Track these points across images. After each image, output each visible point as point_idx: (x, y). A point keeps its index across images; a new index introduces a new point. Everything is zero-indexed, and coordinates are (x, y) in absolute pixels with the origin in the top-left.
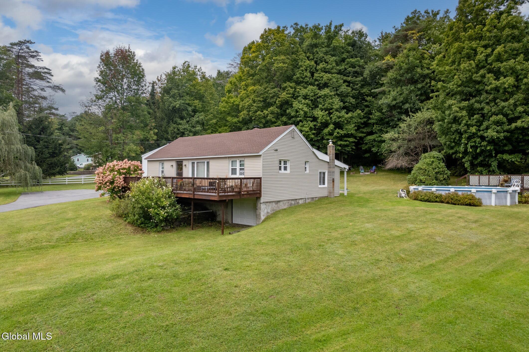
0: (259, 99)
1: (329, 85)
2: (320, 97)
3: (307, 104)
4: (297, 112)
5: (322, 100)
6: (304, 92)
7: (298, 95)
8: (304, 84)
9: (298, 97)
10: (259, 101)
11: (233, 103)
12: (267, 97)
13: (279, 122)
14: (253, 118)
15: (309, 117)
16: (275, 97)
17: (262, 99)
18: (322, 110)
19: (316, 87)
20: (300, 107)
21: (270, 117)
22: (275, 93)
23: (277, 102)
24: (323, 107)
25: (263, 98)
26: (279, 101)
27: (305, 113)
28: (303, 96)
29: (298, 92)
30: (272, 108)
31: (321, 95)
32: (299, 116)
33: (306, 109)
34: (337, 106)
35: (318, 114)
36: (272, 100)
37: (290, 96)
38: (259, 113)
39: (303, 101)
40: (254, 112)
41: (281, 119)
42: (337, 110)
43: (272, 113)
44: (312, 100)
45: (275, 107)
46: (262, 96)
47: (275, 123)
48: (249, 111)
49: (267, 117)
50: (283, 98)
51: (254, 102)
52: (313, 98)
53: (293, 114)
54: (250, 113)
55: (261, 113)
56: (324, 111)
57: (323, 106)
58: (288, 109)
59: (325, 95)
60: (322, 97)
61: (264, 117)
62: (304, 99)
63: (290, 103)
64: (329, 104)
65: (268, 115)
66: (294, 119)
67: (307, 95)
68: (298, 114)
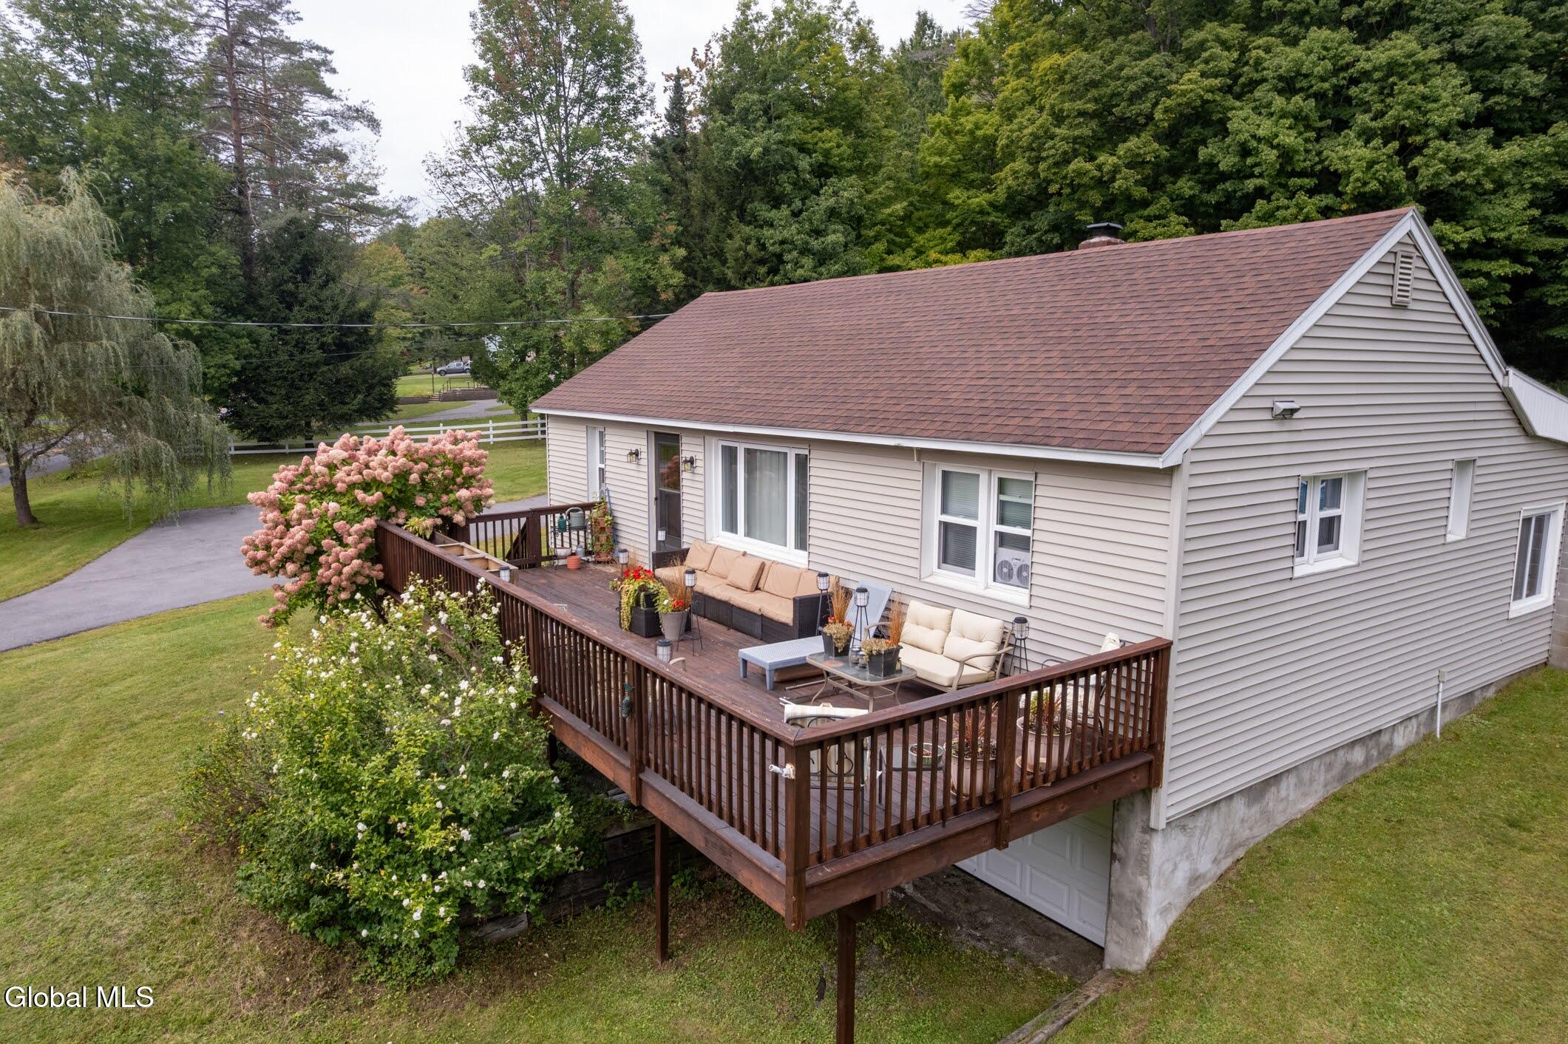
0: (1079, 105)
1: (1415, 13)
2: (1366, 75)
3: (1299, 118)
4: (1245, 151)
5: (1373, 88)
6: (1283, 59)
7: (1256, 76)
8: (1286, 21)
9: (1254, 84)
10: (1082, 114)
11: (972, 132)
12: (1113, 95)
13: (1164, 201)
14: (1053, 188)
15: (1302, 174)
16: (1152, 95)
17: (1091, 107)
18: (1367, 135)
19: (1345, 29)
20: (1261, 133)
21: (1126, 181)
22: (1149, 74)
23: (1158, 115)
24: (1374, 124)
25: (1096, 100)
26: (1166, 111)
27: (1286, 155)
28: (1281, 78)
29: (1258, 62)
30: (1133, 142)
31: (1368, 66)
32: (1257, 170)
33: (1289, 138)
34: (1455, 114)
35: (1345, 159)
36: (1135, 109)
37: (1217, 82)
38: (1077, 164)
39: (1279, 102)
40: (1056, 164)
41: (1170, 188)
42: (1444, 135)
43: (1135, 162)
44: (1320, 96)
45: (1146, 136)
46: (1094, 93)
47: (1145, 203)
48: (1039, 159)
49: (1113, 180)
50: (1184, 93)
51: (1059, 118)
52: (1326, 85)
53: (1227, 162)
54: (1042, 166)
55: (1088, 166)
56: (1377, 142)
57: (1380, 115)
58: (1204, 142)
59: (1393, 68)
60: (1377, 75)
61: (1101, 183)
62: (1280, 92)
63: (1215, 117)
64: (1408, 105)
65: (1116, 170)
66: (1229, 186)
67: (1298, 73)
68: (1249, 161)
